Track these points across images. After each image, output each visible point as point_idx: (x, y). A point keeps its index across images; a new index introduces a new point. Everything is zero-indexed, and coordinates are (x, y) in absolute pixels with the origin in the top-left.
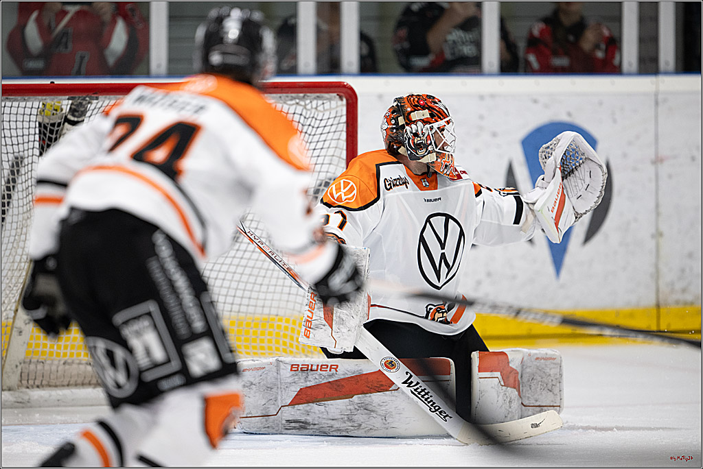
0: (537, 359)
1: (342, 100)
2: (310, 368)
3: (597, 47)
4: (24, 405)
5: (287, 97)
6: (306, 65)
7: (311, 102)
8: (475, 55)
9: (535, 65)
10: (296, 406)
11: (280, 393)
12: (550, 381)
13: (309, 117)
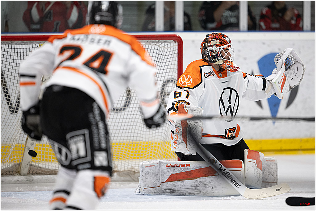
0: (267, 160)
1: (176, 43)
2: (176, 165)
3: (292, 19)
4: (30, 182)
5: (151, 41)
6: (160, 27)
7: (162, 44)
8: (236, 22)
9: (264, 27)
10: (169, 182)
11: (161, 176)
12: (272, 171)
13: (161, 51)
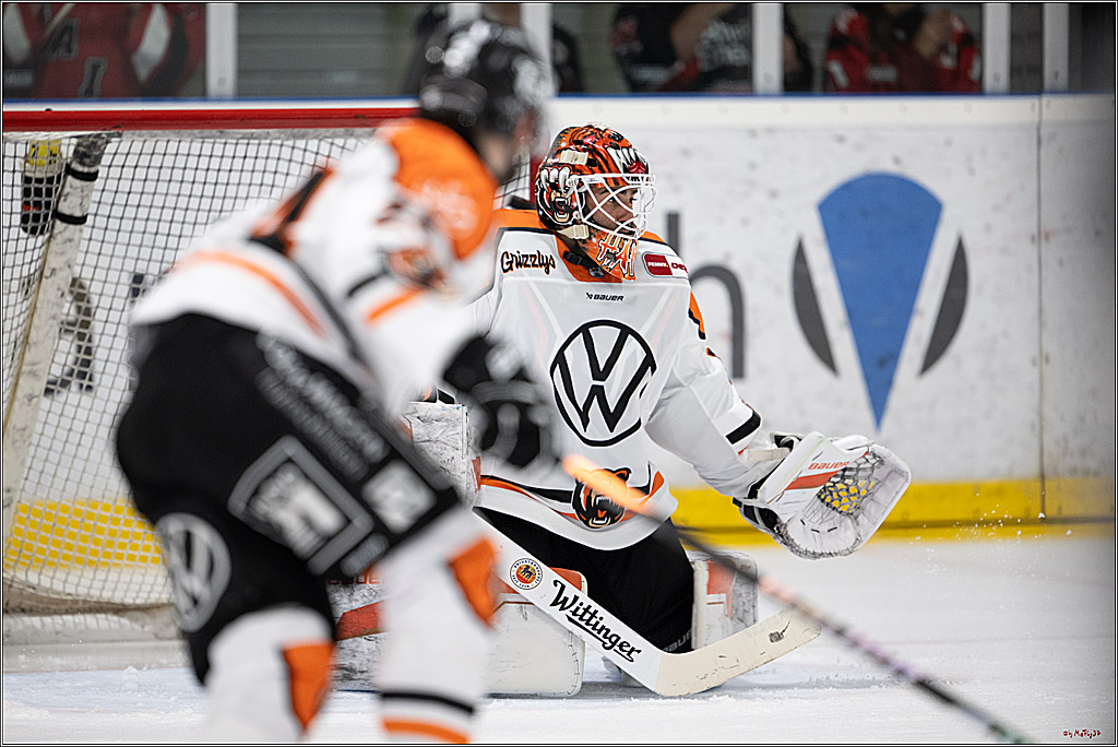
3: (943, 49)
8: (743, 62)
9: (842, 79)
